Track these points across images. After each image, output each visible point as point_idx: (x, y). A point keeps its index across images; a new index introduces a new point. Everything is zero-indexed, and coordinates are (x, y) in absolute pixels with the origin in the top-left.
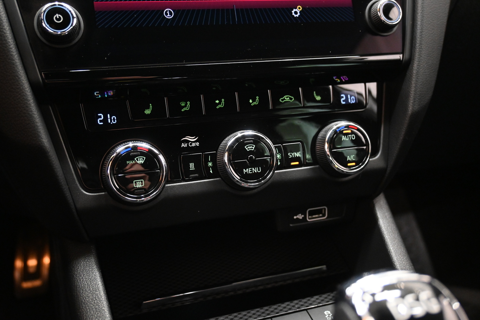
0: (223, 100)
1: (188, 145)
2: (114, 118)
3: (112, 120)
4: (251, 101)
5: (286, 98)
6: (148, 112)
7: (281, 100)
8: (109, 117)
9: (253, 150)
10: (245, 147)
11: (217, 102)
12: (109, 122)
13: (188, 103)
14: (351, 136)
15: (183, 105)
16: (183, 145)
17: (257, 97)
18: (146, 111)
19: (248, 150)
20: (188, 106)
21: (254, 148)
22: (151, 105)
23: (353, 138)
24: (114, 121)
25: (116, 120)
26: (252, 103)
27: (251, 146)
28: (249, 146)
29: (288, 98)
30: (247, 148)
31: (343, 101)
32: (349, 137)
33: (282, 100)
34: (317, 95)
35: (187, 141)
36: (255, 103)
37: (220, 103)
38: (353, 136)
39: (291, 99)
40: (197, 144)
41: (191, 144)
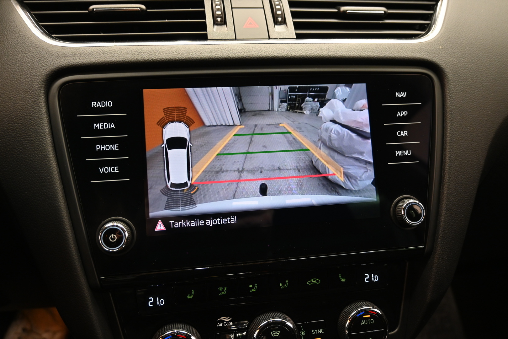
0: (256, 285)
1: (223, 325)
2: (162, 301)
3: (161, 302)
4: (281, 285)
5: (313, 281)
6: (190, 297)
7: (308, 283)
8: (158, 300)
9: (278, 335)
10: (271, 333)
11: (251, 286)
12: (158, 304)
13: (225, 288)
14: (370, 321)
15: (221, 290)
16: (219, 325)
17: (287, 281)
18: (189, 296)
19: (273, 336)
20: (225, 290)
21: (279, 333)
22: (193, 290)
23: (372, 322)
24: (162, 303)
25: (163, 303)
26: (282, 286)
27: (276, 332)
28: (275, 332)
29: (315, 281)
30: (272, 334)
31: (367, 280)
32: (368, 321)
33: (310, 283)
34: (342, 277)
35: (223, 321)
36: (284, 286)
37: (253, 288)
38: (372, 321)
39: (317, 281)
40: (231, 324)
41: (225, 324)
